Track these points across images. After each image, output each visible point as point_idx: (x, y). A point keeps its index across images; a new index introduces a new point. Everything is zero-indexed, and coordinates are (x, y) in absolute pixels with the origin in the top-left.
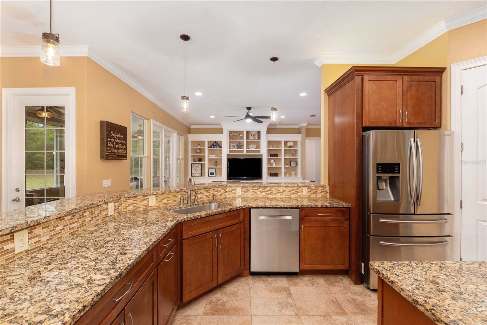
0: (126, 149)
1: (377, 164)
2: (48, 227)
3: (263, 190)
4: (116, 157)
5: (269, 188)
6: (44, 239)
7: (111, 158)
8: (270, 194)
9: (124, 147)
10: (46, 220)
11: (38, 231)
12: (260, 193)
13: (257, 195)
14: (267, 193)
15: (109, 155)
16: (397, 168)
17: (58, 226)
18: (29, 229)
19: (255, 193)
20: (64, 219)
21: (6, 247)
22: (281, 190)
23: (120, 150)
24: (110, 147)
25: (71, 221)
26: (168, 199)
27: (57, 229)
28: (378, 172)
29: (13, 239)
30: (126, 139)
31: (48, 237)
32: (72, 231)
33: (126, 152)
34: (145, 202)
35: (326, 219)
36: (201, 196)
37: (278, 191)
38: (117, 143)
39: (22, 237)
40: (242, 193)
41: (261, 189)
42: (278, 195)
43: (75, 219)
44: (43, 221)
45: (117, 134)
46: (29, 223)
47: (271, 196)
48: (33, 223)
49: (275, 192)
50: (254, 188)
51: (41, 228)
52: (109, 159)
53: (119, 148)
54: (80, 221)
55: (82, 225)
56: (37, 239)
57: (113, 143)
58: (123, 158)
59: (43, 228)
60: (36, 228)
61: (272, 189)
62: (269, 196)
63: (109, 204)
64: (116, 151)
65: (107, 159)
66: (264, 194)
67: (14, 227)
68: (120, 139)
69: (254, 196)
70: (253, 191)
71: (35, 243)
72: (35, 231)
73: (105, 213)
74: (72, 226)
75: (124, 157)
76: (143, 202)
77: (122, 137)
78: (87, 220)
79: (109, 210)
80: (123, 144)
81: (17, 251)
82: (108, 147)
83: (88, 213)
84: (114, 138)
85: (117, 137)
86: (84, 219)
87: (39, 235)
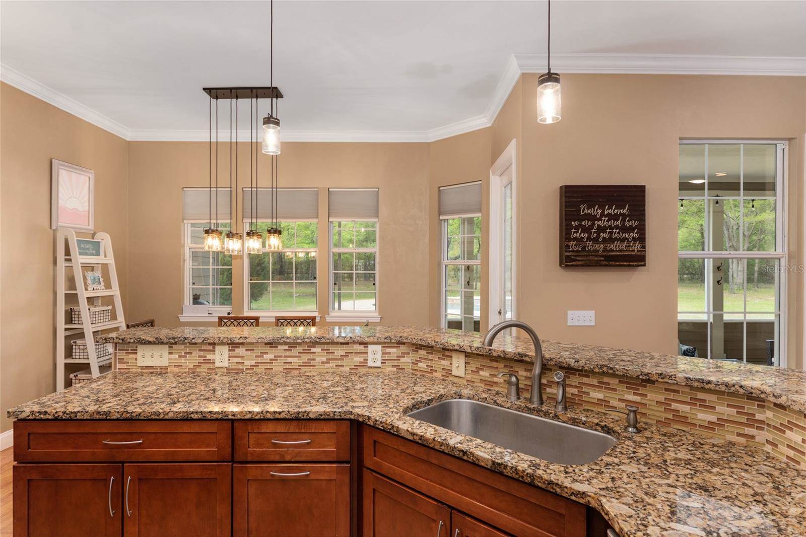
0: (642, 239)
2: (253, 350)
4: (602, 260)
6: (248, 363)
7: (579, 263)
9: (635, 235)
10: (241, 341)
11: (241, 351)
15: (575, 256)
17: (267, 353)
18: (231, 346)
20: (277, 347)
21: (208, 357)
23: (618, 243)
24: (575, 238)
25: (288, 354)
27: (266, 356)
29: (214, 351)
30: (643, 215)
31: (253, 363)
32: (288, 366)
33: (644, 247)
38: (601, 229)
39: (222, 352)
44: (238, 341)
45: (602, 207)
46: (221, 339)
48: (226, 340)
51: (245, 349)
52: (569, 266)
53: (611, 240)
54: (305, 357)
55: (307, 364)
56: (239, 360)
57: (585, 230)
58: (629, 262)
59: (246, 350)
60: (239, 347)
63: (369, 346)
64: (600, 247)
65: (566, 266)
67: (206, 338)
68: (613, 217)
71: (237, 363)
72: (237, 350)
73: (358, 359)
74: (289, 360)
75: (637, 260)
77: (625, 211)
78: (318, 359)
79: (370, 357)
80: (631, 229)
81: (218, 364)
82: (570, 240)
83: (319, 350)
84: (592, 218)
85: (602, 215)
86: (311, 356)
87: (242, 357)
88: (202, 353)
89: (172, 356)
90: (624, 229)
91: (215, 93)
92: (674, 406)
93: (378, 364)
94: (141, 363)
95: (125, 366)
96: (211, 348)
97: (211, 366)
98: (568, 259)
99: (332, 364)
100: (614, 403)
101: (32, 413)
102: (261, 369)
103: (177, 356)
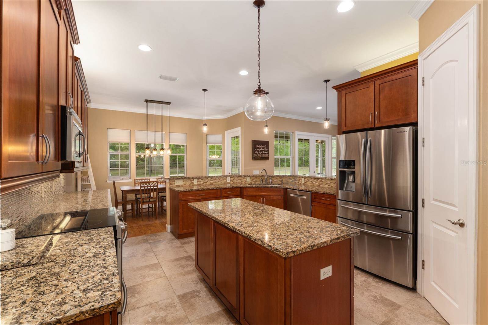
0: (268, 154)
1: (340, 161)
2: (203, 180)
3: (317, 181)
4: (261, 158)
5: (321, 180)
7: (257, 159)
8: (321, 184)
9: (267, 152)
11: (200, 180)
12: (315, 183)
13: (313, 184)
14: (320, 183)
15: (256, 157)
16: (352, 164)
19: (312, 183)
20: (208, 179)
21: (192, 182)
22: (329, 182)
23: (264, 154)
24: (256, 153)
25: (210, 180)
26: (256, 180)
27: (206, 181)
28: (340, 168)
30: (268, 148)
31: (203, 183)
32: (211, 183)
33: (269, 155)
34: (245, 179)
35: (326, 202)
36: (276, 181)
37: (326, 183)
38: (261, 151)
39: (196, 180)
40: (305, 182)
41: (316, 180)
42: (327, 185)
43: (212, 180)
44: (200, 177)
45: (261, 146)
47: (322, 186)
48: (198, 177)
49: (325, 183)
50: (312, 179)
53: (262, 154)
54: (214, 181)
55: (214, 182)
56: (200, 182)
57: (258, 151)
61: (323, 181)
62: (321, 186)
64: (260, 155)
65: (254, 160)
66: (317, 184)
68: (263, 148)
69: (312, 185)
70: (311, 181)
72: (199, 180)
73: (225, 180)
74: (211, 181)
75: (267, 158)
76: (244, 179)
77: (265, 147)
78: (217, 181)
79: (228, 180)
80: (266, 151)
81: (195, 183)
82: (254, 153)
83: (217, 179)
84: (259, 148)
85: (261, 147)
86: (215, 180)
87: (200, 181)
88: (191, 181)
89: (183, 182)
90: (265, 151)
91: (147, 101)
92: (287, 180)
93: (229, 181)
94: (176, 184)
95: (172, 185)
96: (193, 179)
97: (193, 184)
98: (254, 158)
99: (220, 182)
100: (278, 181)
101: (184, 190)
102: (205, 184)
103: (185, 182)
